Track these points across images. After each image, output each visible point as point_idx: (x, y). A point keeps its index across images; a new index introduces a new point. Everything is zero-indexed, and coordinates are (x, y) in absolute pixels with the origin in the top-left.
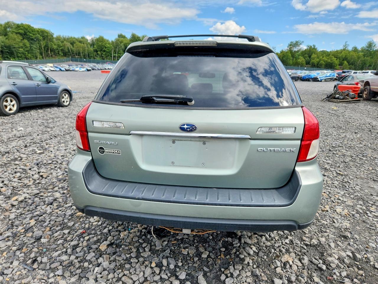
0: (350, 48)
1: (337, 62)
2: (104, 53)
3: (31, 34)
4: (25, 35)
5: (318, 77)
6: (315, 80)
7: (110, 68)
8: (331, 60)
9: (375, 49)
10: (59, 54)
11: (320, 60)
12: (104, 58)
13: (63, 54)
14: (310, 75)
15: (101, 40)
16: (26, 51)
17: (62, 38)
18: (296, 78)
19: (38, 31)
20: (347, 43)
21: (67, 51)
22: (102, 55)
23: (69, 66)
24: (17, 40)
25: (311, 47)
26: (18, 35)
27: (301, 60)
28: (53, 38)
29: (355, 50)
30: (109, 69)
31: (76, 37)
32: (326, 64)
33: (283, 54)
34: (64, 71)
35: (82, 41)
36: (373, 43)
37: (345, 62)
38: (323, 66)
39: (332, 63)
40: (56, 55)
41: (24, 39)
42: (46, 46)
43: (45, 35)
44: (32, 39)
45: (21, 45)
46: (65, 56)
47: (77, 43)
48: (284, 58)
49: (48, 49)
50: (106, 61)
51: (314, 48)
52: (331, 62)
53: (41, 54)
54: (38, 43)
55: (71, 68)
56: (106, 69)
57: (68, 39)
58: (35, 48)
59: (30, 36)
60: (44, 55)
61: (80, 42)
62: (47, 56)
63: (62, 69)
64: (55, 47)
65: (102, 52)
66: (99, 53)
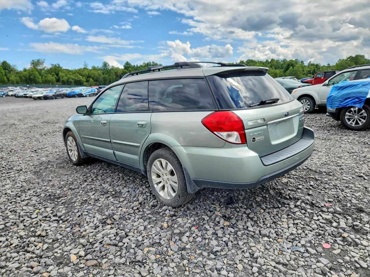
0: (90, 68)
1: (84, 79)
5: (83, 93)
6: (80, 95)
8: (78, 78)
9: (109, 68)
11: (69, 78)
14: (74, 92)
18: (61, 96)
20: (86, 63)
25: (56, 65)
27: (51, 77)
29: (94, 68)
32: (75, 81)
33: (29, 73)
36: (107, 63)
37: (91, 79)
38: (73, 83)
39: (80, 81)
48: (31, 77)
51: (59, 67)
52: (78, 79)
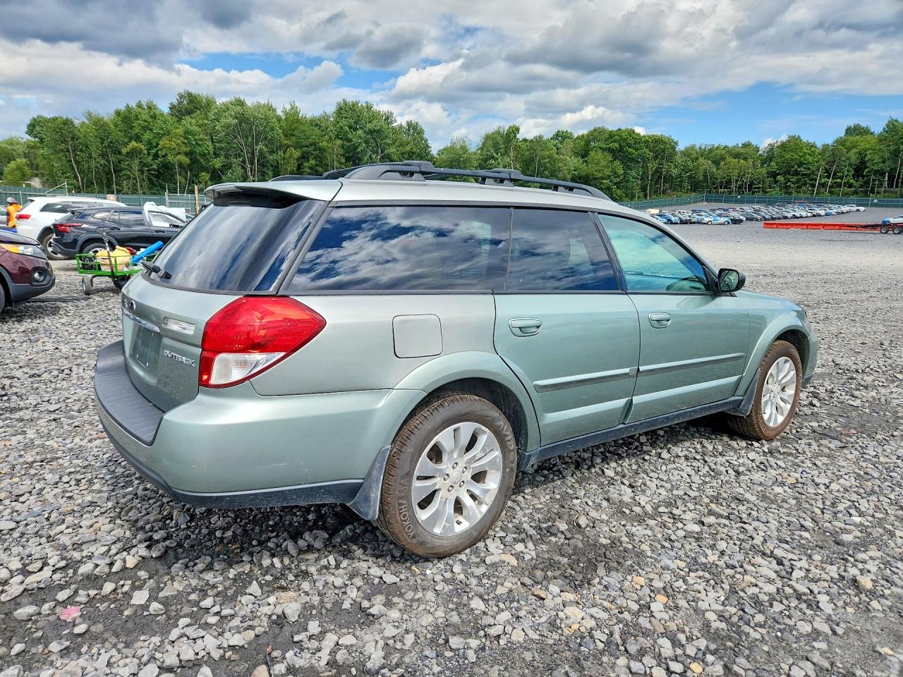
2: (794, 179)
3: (630, 150)
4: (620, 151)
7: (798, 215)
10: (681, 186)
12: (790, 190)
13: (691, 186)
15: (793, 144)
16: (615, 184)
17: (698, 150)
19: (646, 142)
21: (701, 178)
22: (786, 183)
23: (694, 211)
24: (603, 163)
26: (606, 153)
28: (675, 154)
30: (797, 218)
31: (731, 144)
34: (677, 223)
35: (744, 152)
40: (674, 190)
41: (615, 160)
42: (656, 171)
43: (661, 148)
44: (632, 160)
45: (607, 172)
46: (695, 191)
47: (729, 159)
49: (660, 177)
50: (795, 199)
53: (644, 189)
54: (642, 167)
55: (696, 218)
56: (786, 218)
57: (711, 151)
58: (633, 178)
59: (629, 153)
60: (648, 192)
61: (737, 156)
62: (656, 192)
63: (673, 219)
64: (675, 172)
65: (788, 176)
66: (780, 178)
